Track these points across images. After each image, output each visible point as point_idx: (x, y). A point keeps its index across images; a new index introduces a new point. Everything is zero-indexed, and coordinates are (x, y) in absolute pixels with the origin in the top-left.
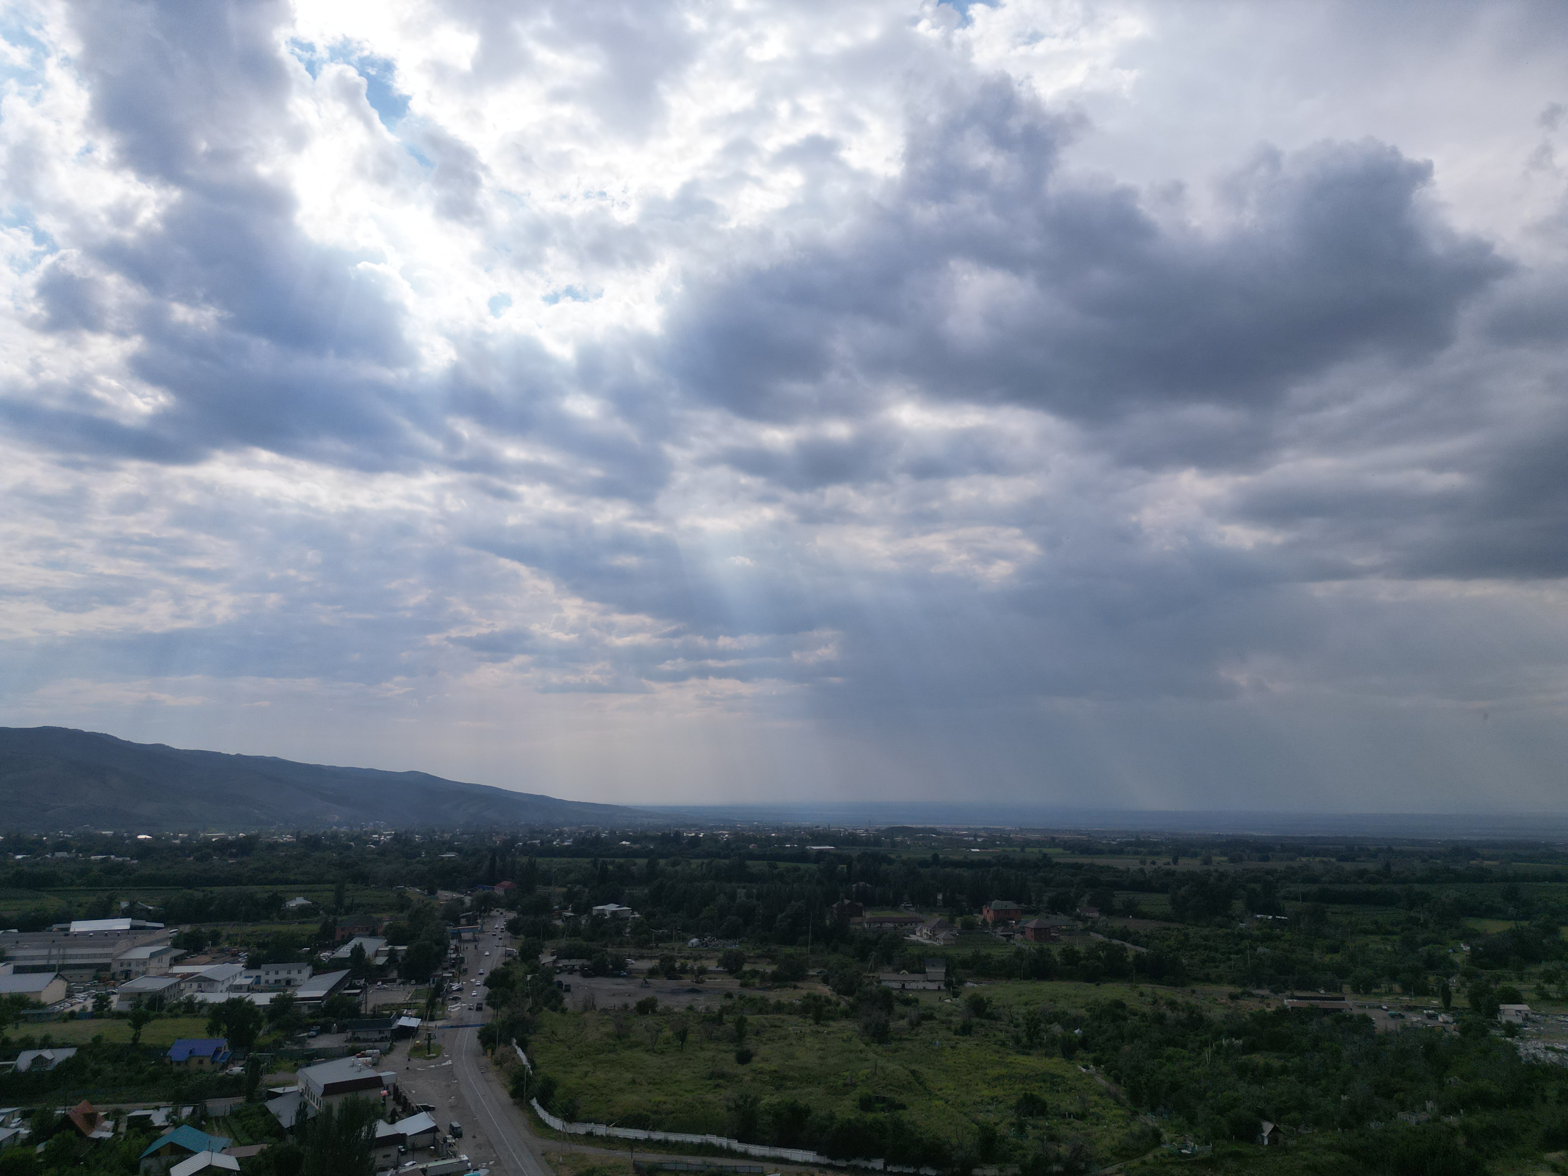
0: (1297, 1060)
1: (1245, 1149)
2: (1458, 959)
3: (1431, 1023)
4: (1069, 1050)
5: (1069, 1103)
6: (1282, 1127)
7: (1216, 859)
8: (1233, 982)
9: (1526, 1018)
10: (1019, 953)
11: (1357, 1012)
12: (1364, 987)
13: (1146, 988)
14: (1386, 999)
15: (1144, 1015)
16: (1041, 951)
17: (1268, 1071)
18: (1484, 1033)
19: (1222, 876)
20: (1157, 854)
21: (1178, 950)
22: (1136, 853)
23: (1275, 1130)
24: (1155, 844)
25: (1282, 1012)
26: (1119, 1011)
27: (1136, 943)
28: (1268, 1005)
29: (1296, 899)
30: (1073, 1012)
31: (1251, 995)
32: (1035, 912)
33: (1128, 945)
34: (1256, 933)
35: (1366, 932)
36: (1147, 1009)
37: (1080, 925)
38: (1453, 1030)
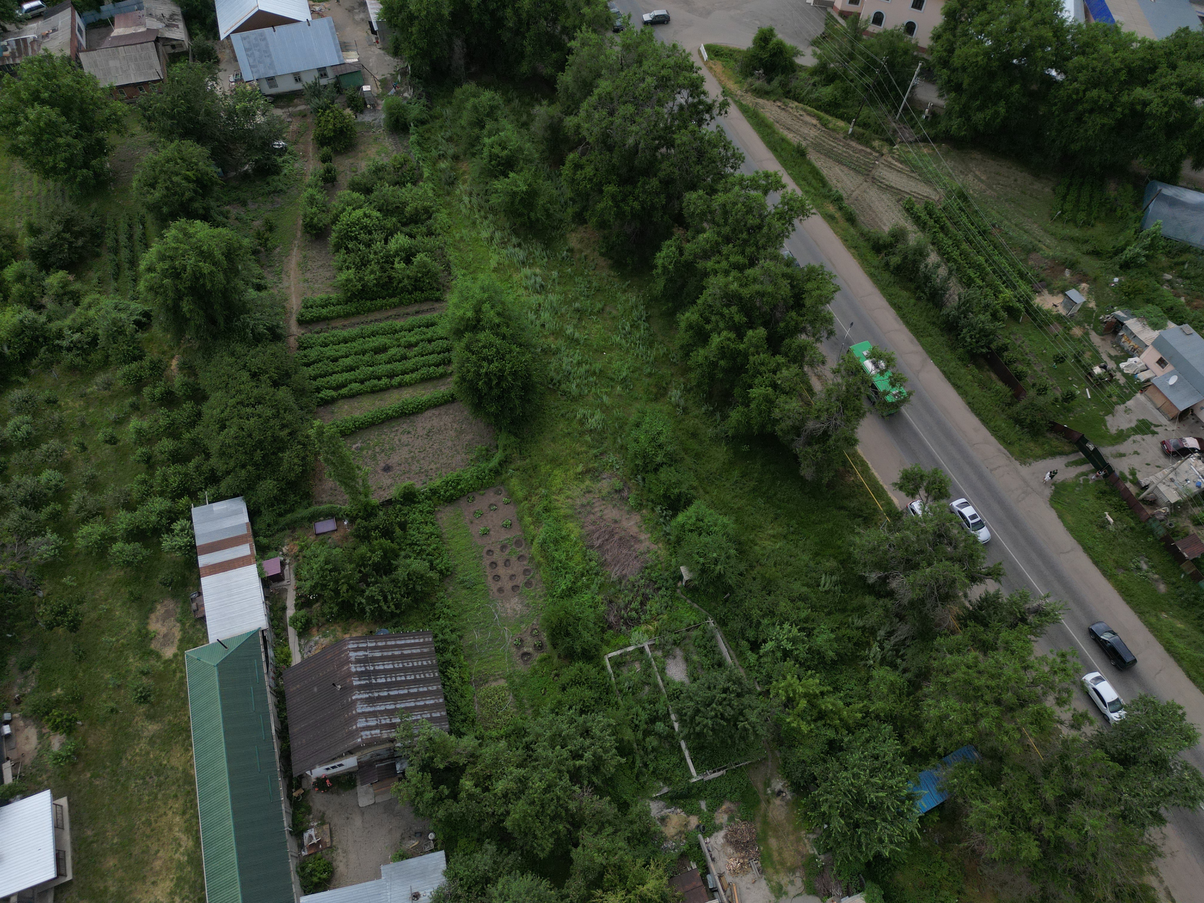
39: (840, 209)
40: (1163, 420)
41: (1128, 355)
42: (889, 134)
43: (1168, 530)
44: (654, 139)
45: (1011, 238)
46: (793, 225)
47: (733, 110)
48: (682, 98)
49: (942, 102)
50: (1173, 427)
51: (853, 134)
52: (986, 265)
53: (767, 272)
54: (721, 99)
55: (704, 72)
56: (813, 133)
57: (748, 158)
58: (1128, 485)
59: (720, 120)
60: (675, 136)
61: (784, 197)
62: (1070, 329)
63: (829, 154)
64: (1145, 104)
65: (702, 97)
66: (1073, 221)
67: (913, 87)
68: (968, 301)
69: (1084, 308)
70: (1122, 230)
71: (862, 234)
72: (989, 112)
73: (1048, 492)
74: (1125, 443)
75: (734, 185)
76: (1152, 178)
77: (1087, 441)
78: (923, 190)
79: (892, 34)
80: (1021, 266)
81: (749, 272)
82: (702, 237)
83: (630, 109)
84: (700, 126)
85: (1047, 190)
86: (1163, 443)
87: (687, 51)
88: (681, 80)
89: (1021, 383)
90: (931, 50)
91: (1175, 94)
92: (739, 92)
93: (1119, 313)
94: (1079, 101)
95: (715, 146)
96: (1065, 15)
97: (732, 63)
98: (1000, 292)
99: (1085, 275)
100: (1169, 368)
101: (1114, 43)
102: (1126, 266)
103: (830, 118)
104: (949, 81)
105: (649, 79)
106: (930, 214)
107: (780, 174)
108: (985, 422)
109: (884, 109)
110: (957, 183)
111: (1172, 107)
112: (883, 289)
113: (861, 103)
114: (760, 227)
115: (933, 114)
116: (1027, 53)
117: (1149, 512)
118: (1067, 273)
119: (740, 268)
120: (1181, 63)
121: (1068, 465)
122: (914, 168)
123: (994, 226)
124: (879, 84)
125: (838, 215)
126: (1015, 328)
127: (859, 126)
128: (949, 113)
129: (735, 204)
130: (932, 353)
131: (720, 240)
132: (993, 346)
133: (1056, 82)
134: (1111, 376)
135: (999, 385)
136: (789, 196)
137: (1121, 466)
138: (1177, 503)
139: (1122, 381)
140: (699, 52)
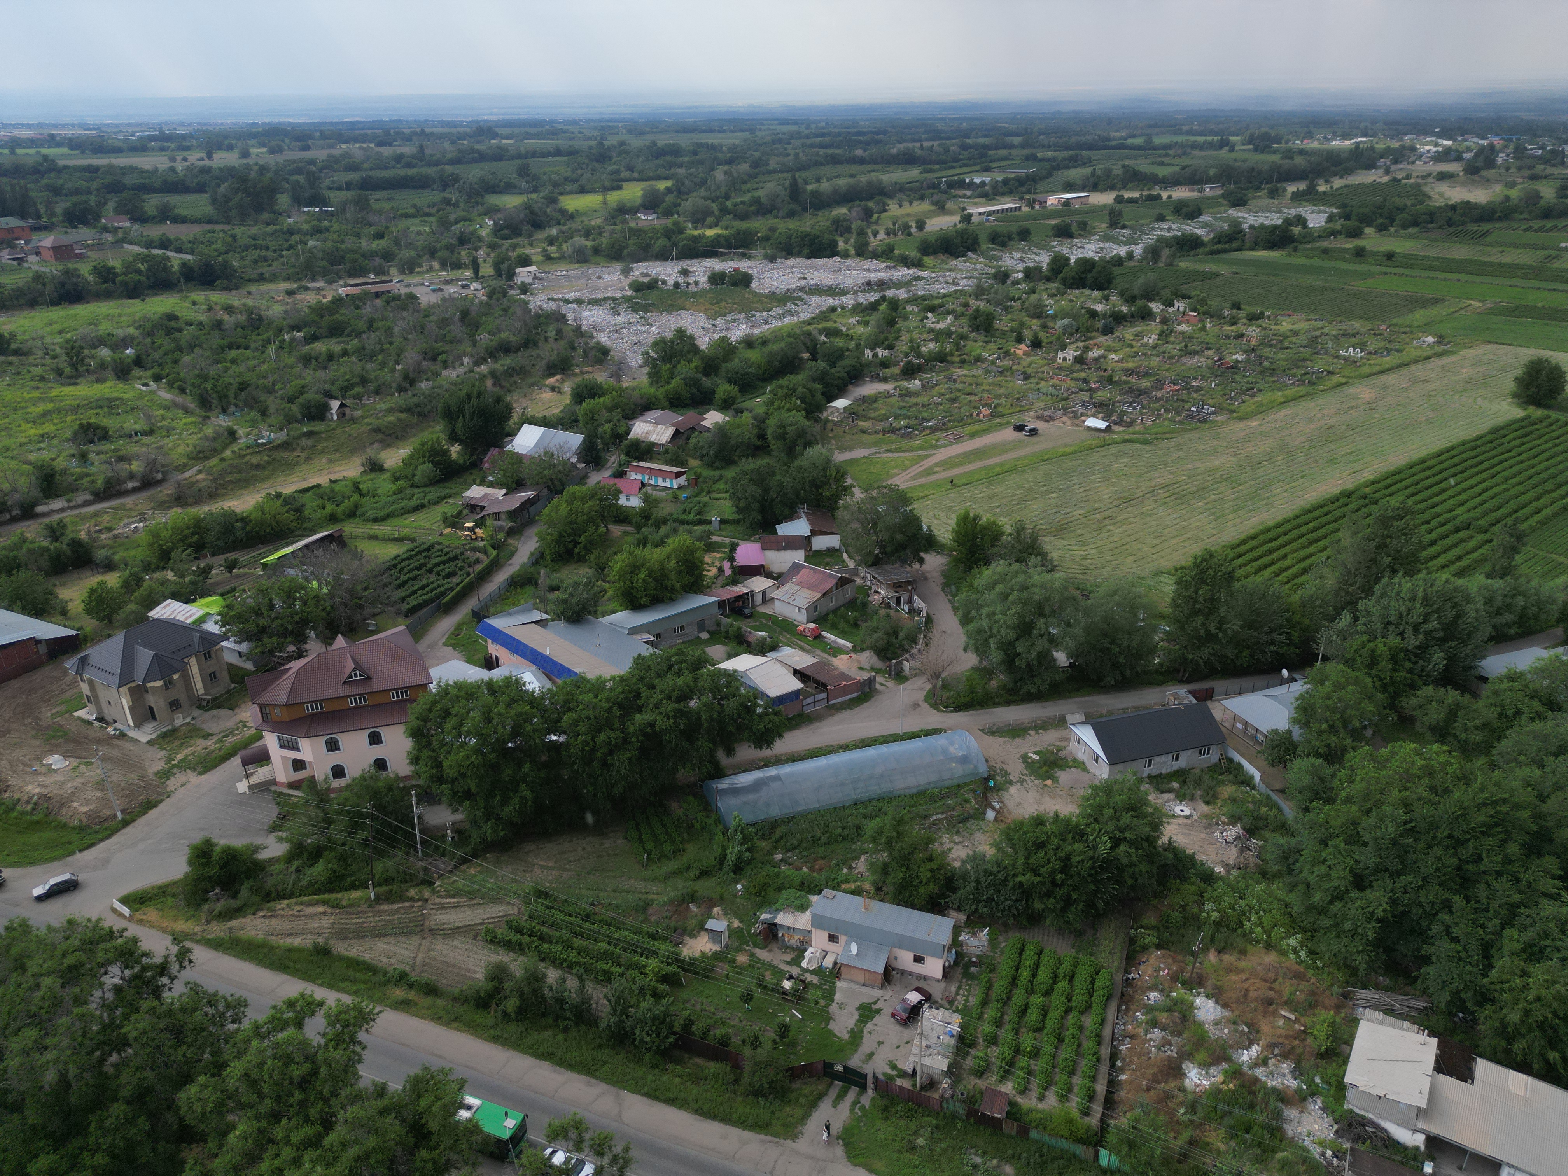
0: (355, 341)
1: (318, 426)
2: (484, 233)
3: (465, 292)
4: (123, 372)
5: (132, 423)
6: (348, 402)
7: (254, 151)
8: (288, 279)
9: (535, 278)
10: (38, 277)
11: (404, 291)
12: (409, 267)
13: (199, 296)
14: (428, 276)
15: (201, 324)
16: (67, 272)
17: (331, 357)
18: (505, 294)
19: (263, 169)
20: (188, 148)
21: (226, 253)
22: (163, 149)
23: (342, 405)
24: (183, 137)
25: (338, 301)
26: (173, 324)
27: (179, 250)
28: (324, 296)
29: (340, 188)
30: (120, 332)
31: (307, 289)
32: (46, 228)
33: (170, 254)
34: (305, 227)
35: (407, 216)
36: (203, 317)
37: (110, 237)
38: (482, 296)
39: (411, 986)
40: (876, 993)
41: (800, 952)
42: (422, 875)
43: (964, 1102)
44: (90, 1053)
45: (618, 907)
46: (360, 1043)
47: (200, 954)
48: (114, 977)
49: (459, 817)
50: (888, 993)
51: (378, 898)
52: (612, 948)
53: (355, 1124)
54: (175, 949)
55: (134, 930)
56: (326, 922)
57: (251, 998)
58: (899, 1082)
59: (187, 974)
60: (124, 1030)
61: (328, 1016)
62: (734, 961)
63: (360, 934)
64: (652, 725)
65: (145, 960)
66: (663, 856)
67: (419, 818)
68: (619, 998)
69: (732, 932)
70: (711, 839)
71: (455, 999)
72: (516, 801)
73: (839, 1151)
74: (865, 1040)
75: (248, 1041)
76: (702, 781)
77: (831, 1066)
78: (496, 911)
79: (363, 778)
80: (645, 928)
81: (330, 1139)
82: (232, 1138)
83: (31, 1034)
84: (158, 997)
85: (619, 842)
86: (893, 1015)
87: (94, 919)
88: (101, 956)
89: (731, 1049)
90: (417, 775)
91: (670, 707)
92: (198, 929)
93: (764, 916)
94: (593, 750)
95: (195, 1010)
96: (530, 687)
97: (170, 901)
98: (645, 967)
99: (710, 899)
100: (843, 939)
101: (590, 691)
102: (738, 869)
103: (339, 896)
104: (455, 793)
105: (47, 981)
106: (519, 931)
107: (308, 992)
108: (727, 1120)
109: (399, 853)
110: (528, 884)
111: (675, 717)
112: (517, 1044)
113: (369, 861)
114: (314, 1073)
115: (459, 831)
116: (516, 733)
117: (936, 1096)
118: (693, 908)
119: (313, 1143)
120: (656, 681)
121: (835, 1105)
122: (472, 895)
123: (593, 904)
124: (378, 832)
125: (412, 995)
126: (684, 995)
127: (380, 885)
128: (474, 822)
129: (262, 1064)
130: (619, 1082)
131: (264, 1124)
132: (677, 1028)
133: (562, 744)
134: (803, 981)
135: (712, 1067)
136: (335, 1011)
137: (879, 1066)
138: (950, 1066)
139: (815, 980)
140: (114, 911)
